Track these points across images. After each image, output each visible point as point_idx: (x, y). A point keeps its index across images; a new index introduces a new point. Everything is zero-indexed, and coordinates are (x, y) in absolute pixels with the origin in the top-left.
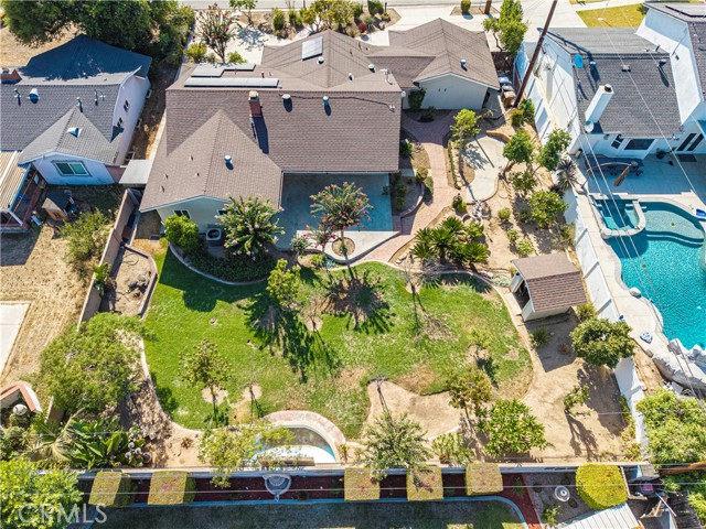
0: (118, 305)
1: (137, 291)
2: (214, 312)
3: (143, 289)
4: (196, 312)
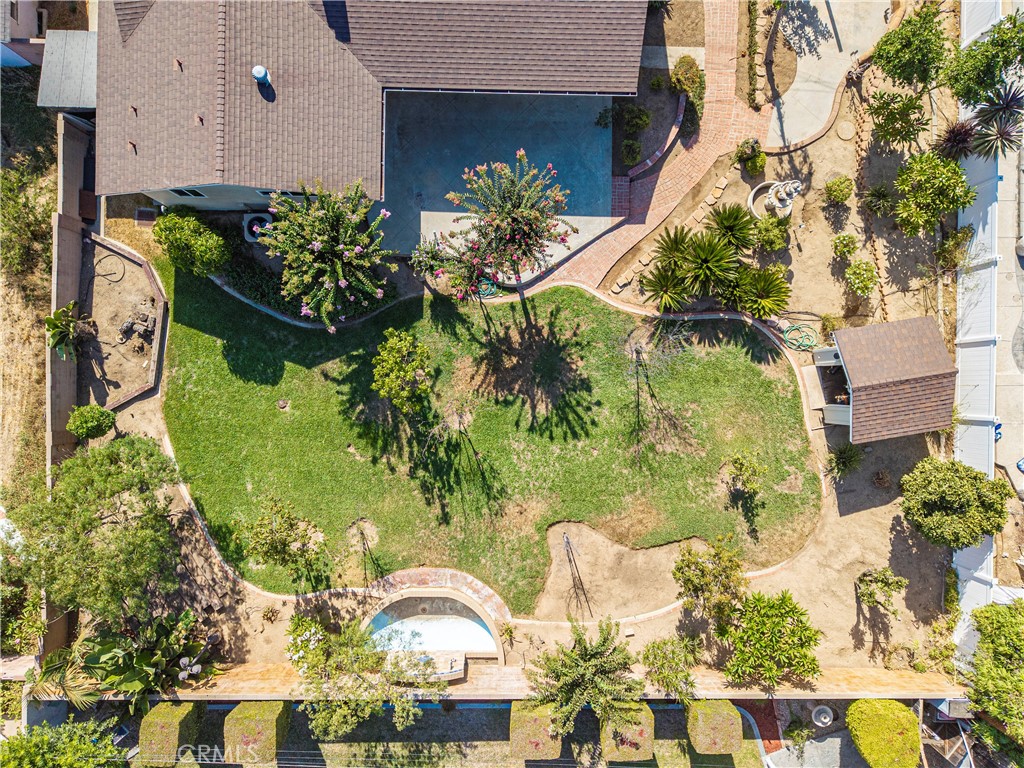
1: (136, 341)
2: (283, 385)
3: (147, 336)
4: (252, 384)
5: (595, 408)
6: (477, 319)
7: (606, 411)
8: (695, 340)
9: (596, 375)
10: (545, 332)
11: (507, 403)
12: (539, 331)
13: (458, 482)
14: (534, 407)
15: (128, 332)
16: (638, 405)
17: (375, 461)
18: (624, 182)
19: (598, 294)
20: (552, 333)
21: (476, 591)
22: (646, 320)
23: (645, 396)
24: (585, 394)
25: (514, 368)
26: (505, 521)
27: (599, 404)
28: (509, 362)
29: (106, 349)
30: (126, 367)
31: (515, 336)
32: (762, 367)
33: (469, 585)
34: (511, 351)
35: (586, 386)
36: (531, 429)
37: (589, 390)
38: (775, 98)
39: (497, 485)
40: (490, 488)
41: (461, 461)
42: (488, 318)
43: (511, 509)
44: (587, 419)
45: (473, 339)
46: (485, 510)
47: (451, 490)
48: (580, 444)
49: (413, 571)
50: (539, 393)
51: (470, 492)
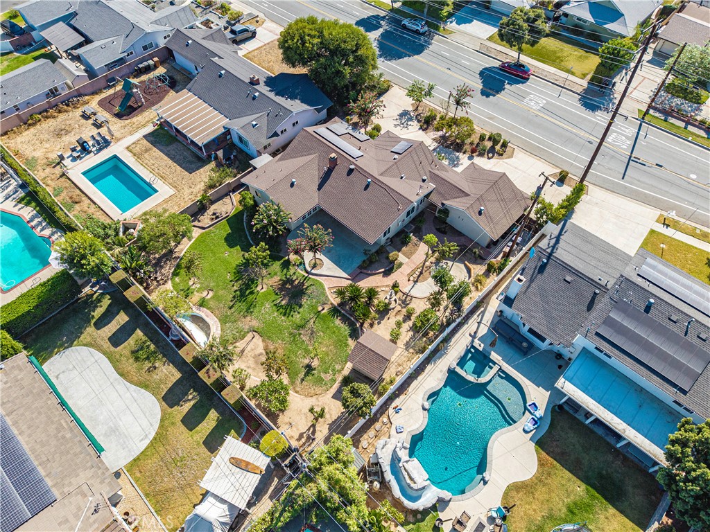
0: (202, 217)
1: (214, 217)
2: (232, 249)
3: (217, 217)
4: (225, 244)
5: (296, 313)
6: (292, 272)
7: (298, 316)
8: (339, 318)
9: (306, 306)
10: (304, 287)
11: (277, 294)
12: (304, 285)
13: (244, 301)
14: (282, 300)
15: (214, 214)
16: (308, 321)
17: (231, 281)
18: (359, 271)
19: (327, 289)
20: (306, 289)
21: (217, 329)
22: (332, 304)
23: (312, 321)
24: (298, 308)
25: (288, 288)
26: (243, 320)
27: (299, 313)
28: (288, 286)
29: (206, 213)
30: (206, 220)
31: (296, 282)
32: (350, 339)
33: (217, 327)
34: (291, 284)
35: (300, 306)
36: (275, 305)
37: (300, 307)
38: (416, 282)
39: (252, 310)
40: (249, 309)
41: (250, 298)
42: (294, 273)
43: (248, 318)
44: (292, 313)
45: (286, 275)
46: (242, 313)
47: (240, 302)
48: (283, 318)
49: (208, 311)
50: (287, 298)
51: (244, 306)
